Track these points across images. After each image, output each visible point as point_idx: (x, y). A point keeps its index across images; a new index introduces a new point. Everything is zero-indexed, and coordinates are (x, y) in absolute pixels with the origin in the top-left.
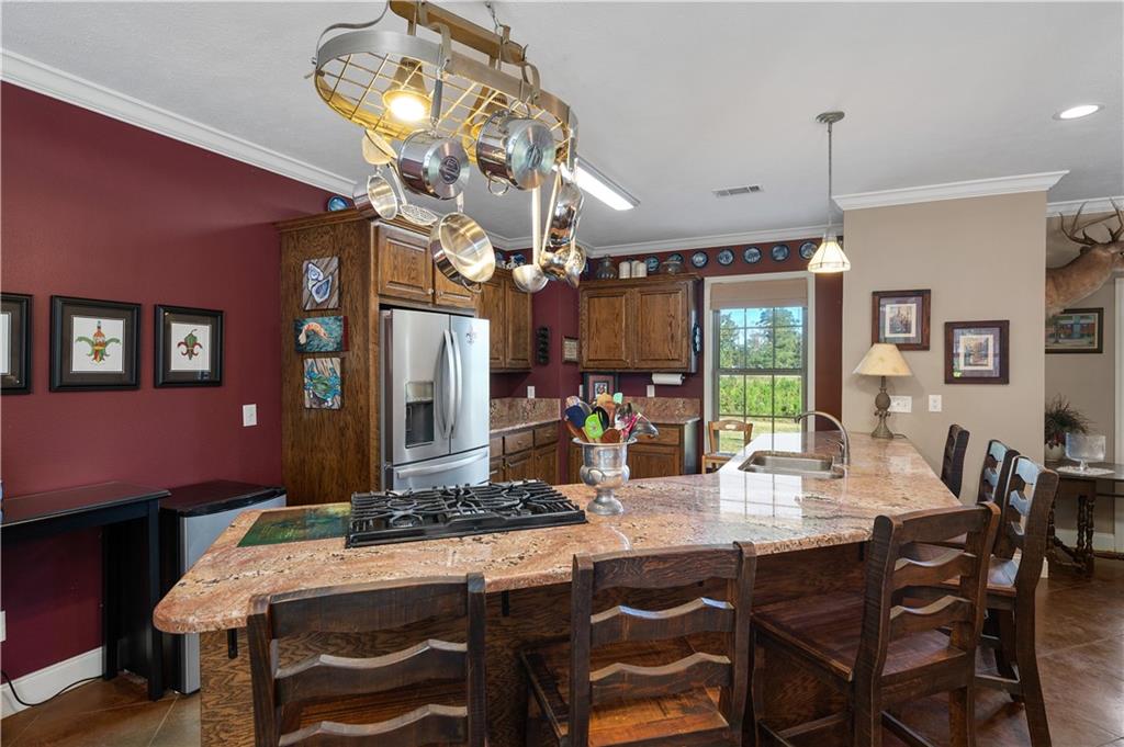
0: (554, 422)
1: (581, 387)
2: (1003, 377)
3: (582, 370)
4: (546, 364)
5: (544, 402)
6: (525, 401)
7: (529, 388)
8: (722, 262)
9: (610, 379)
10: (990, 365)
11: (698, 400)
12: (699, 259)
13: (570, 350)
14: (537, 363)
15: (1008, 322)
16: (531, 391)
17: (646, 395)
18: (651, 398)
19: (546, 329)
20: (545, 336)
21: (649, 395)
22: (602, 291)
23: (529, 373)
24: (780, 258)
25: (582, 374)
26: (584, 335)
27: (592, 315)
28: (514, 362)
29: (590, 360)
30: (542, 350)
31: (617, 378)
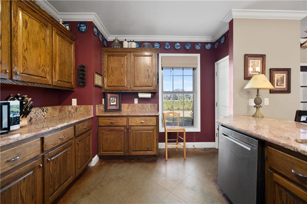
0: (89, 119)
1: (103, 99)
2: (288, 90)
3: (104, 91)
4: (84, 86)
5: (82, 108)
6: (70, 107)
7: (73, 100)
8: (166, 48)
9: (117, 96)
10: (284, 86)
11: (157, 104)
12: (157, 45)
13: (98, 80)
14: (78, 86)
15: (290, 69)
16: (74, 101)
17: (134, 103)
18: (136, 104)
19: (84, 67)
20: (83, 71)
21: (135, 103)
22: (115, 53)
23: (74, 91)
24: (188, 48)
25: (104, 93)
26: (106, 74)
27: (109, 64)
28: (59, 82)
29: (108, 86)
30: (81, 78)
31: (121, 96)
